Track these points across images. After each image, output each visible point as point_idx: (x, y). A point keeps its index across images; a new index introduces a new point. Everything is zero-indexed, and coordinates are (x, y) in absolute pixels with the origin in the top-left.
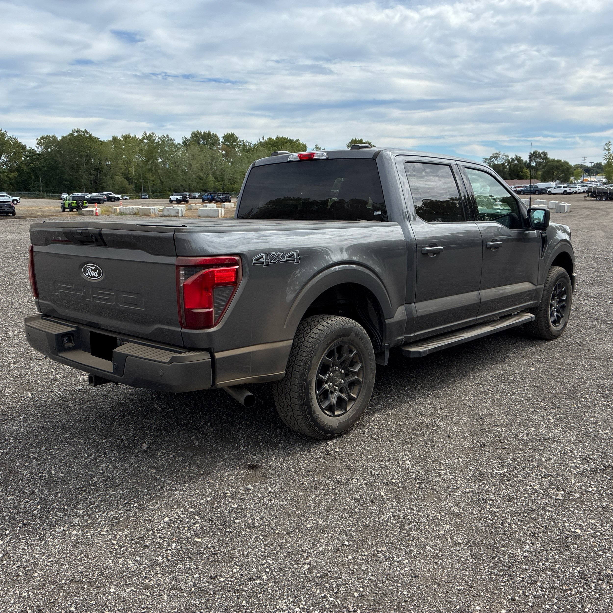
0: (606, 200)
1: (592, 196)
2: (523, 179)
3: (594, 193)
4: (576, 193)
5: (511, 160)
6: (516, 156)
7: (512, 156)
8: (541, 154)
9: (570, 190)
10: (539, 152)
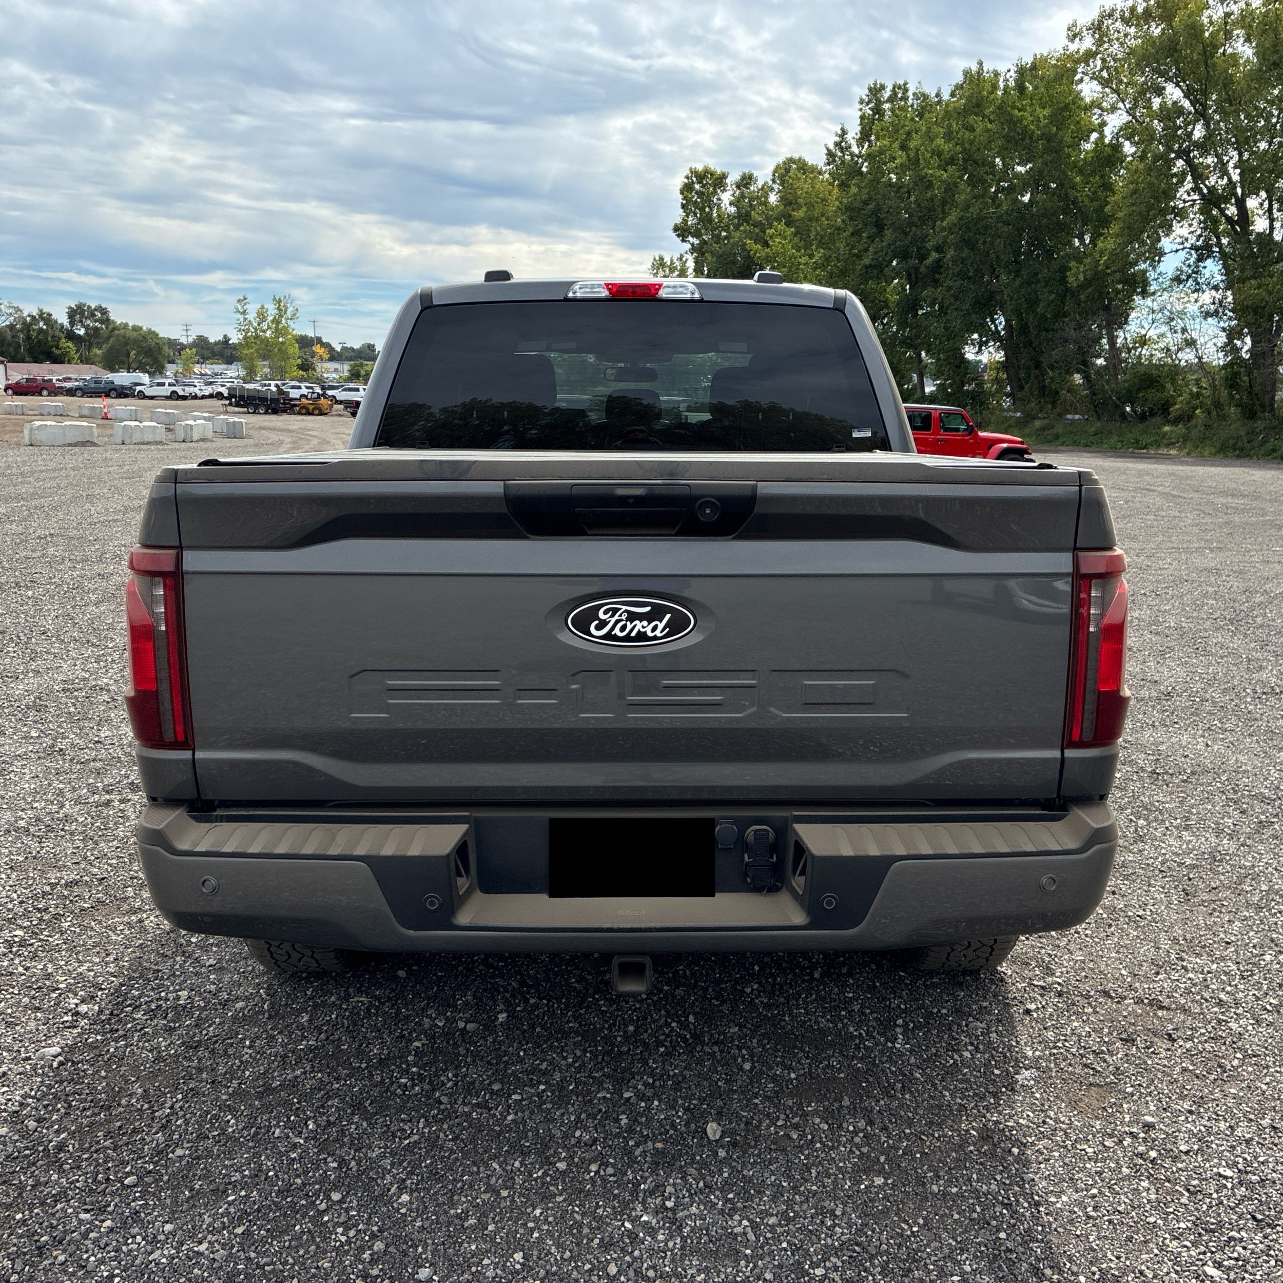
0: (266, 413)
1: (238, 405)
2: (62, 362)
3: (242, 397)
4: (195, 397)
5: (28, 319)
6: (41, 311)
7: (30, 309)
8: (95, 310)
9: (184, 390)
10: (89, 307)
